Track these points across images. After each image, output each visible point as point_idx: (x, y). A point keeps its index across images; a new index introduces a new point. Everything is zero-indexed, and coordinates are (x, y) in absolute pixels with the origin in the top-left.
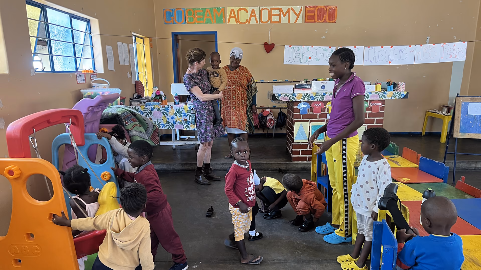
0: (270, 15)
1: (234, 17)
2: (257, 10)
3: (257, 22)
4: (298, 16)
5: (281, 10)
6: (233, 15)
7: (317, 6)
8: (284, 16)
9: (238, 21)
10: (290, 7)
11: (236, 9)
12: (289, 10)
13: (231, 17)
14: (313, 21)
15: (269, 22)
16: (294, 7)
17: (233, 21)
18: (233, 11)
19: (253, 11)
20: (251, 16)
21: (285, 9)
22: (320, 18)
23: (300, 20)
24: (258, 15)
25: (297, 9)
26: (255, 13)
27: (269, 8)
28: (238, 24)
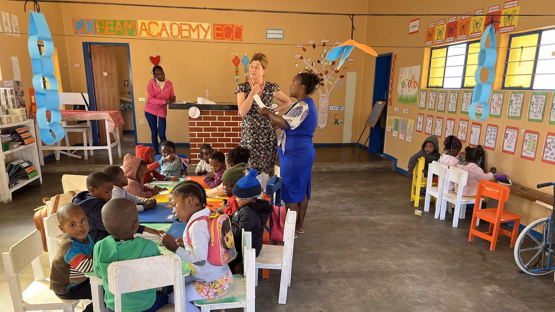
0: (180, 30)
1: (146, 30)
2: (167, 23)
3: (168, 36)
4: (206, 32)
5: (190, 26)
6: (144, 28)
7: (224, 25)
8: (194, 31)
9: (149, 34)
10: (199, 24)
11: (147, 22)
12: (197, 27)
13: (142, 29)
14: (221, 38)
15: (179, 37)
16: (202, 24)
17: (144, 34)
18: (143, 24)
19: (163, 25)
20: (162, 30)
21: (194, 25)
22: (228, 36)
23: (209, 37)
24: (168, 28)
25: (206, 25)
26: (165, 27)
27: (179, 23)
28: (150, 36)
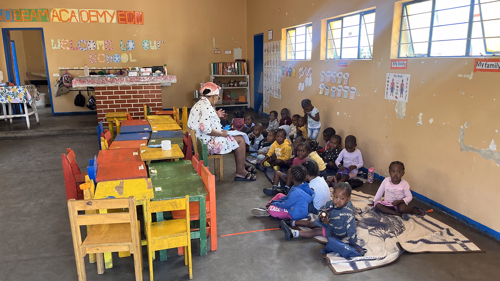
0: (89, 16)
1: (57, 16)
2: (76, 11)
3: (77, 21)
4: (112, 17)
5: (97, 12)
6: (55, 14)
7: (127, 11)
8: (101, 16)
9: (60, 19)
10: (105, 10)
11: (58, 10)
12: (104, 13)
13: (53, 16)
14: (125, 22)
15: (89, 22)
16: (108, 10)
17: (56, 19)
18: (55, 11)
19: (73, 12)
20: (72, 16)
21: (101, 11)
22: (130, 21)
23: (115, 20)
24: (77, 15)
25: (111, 12)
26: (74, 14)
27: (87, 10)
28: (61, 21)
